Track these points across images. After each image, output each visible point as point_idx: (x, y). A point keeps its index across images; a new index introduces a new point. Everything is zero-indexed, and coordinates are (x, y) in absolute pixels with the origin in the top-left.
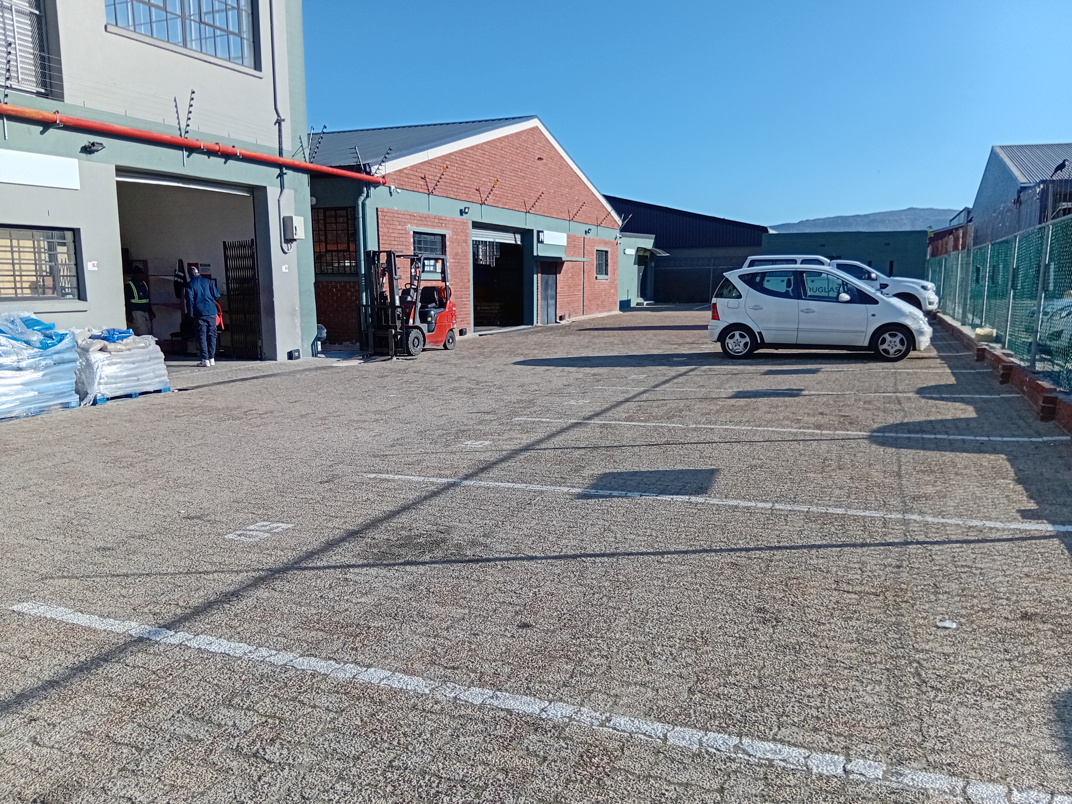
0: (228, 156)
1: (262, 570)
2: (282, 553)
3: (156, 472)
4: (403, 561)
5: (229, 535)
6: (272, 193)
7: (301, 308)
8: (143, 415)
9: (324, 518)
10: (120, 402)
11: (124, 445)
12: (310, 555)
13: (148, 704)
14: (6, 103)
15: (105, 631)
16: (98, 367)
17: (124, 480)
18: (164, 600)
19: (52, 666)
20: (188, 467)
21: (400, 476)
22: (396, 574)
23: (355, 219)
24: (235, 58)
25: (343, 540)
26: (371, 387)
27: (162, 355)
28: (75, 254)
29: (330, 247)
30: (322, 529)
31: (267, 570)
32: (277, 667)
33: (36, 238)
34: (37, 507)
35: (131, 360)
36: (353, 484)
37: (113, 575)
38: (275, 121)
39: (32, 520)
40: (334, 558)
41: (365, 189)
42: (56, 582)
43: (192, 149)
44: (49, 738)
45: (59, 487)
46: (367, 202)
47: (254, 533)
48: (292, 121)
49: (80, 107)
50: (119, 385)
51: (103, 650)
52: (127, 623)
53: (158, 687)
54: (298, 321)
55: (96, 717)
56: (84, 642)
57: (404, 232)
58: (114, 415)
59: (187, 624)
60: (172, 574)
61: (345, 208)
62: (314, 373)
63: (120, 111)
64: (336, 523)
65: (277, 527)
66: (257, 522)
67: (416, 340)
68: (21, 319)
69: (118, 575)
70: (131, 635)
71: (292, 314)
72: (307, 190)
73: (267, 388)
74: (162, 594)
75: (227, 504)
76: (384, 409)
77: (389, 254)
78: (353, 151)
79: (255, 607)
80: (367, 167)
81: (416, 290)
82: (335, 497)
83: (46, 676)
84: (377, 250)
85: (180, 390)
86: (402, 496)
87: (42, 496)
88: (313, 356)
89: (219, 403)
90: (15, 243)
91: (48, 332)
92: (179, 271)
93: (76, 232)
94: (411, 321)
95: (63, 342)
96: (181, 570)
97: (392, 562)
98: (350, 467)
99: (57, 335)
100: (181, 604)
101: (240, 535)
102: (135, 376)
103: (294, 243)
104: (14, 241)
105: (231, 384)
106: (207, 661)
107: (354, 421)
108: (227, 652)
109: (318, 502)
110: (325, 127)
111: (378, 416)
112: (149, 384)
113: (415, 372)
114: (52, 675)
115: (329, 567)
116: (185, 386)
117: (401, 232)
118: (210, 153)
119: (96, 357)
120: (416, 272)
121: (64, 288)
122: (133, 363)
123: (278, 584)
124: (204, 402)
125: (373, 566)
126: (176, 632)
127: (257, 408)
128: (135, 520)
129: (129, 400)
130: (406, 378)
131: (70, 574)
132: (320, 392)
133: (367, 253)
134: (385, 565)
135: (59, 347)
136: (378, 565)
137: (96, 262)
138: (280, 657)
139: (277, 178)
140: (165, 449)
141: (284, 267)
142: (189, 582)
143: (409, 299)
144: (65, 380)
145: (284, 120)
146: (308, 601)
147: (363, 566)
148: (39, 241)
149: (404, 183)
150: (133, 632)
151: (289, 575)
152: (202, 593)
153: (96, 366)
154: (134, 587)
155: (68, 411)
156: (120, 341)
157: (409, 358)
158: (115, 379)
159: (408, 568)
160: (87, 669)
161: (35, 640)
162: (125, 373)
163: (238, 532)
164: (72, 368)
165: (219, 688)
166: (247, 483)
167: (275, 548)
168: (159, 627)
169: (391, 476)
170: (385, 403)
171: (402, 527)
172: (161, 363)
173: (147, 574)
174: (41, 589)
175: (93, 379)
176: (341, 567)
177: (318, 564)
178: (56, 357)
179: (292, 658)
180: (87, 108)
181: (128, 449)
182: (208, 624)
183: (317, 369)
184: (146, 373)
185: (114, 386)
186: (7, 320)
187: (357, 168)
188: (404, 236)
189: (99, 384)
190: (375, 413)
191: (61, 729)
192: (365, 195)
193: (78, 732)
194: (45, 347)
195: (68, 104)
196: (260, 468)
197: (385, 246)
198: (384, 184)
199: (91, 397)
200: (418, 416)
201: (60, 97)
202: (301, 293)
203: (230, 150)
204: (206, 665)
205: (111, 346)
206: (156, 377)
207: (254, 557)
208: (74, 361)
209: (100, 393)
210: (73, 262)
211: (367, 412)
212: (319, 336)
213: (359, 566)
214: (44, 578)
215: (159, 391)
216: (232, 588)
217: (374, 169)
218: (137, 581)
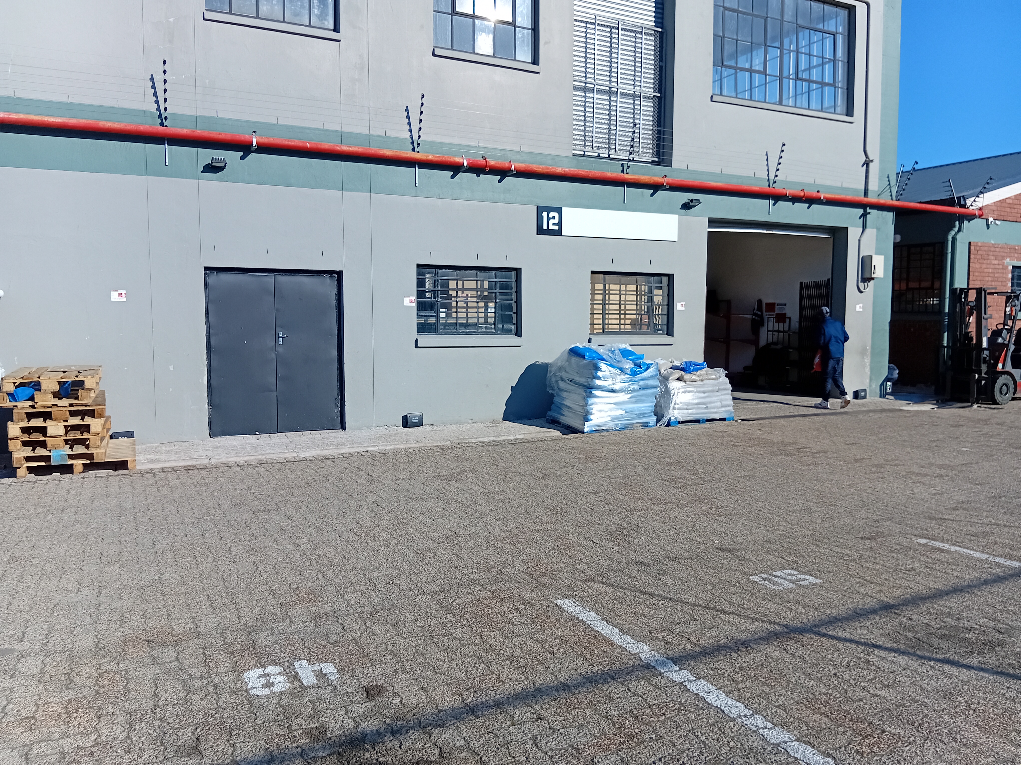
0: (811, 201)
1: (778, 624)
2: (803, 611)
3: (703, 497)
4: (942, 657)
5: (754, 577)
6: (853, 234)
7: (873, 348)
8: (706, 441)
9: (858, 580)
10: (689, 426)
11: (683, 467)
12: (833, 621)
13: (635, 740)
14: (628, 173)
15: (621, 646)
16: (674, 393)
17: (674, 500)
18: (678, 630)
19: (569, 668)
20: (733, 497)
21: (958, 548)
22: (930, 672)
23: (944, 255)
24: (827, 108)
25: (874, 612)
26: (941, 436)
27: (729, 387)
28: (668, 295)
29: (912, 285)
30: (852, 592)
31: (784, 626)
32: (768, 743)
33: (639, 283)
34: (600, 512)
35: (702, 389)
36: (898, 547)
37: (642, 592)
38: (863, 163)
39: (594, 523)
40: (859, 631)
41: (957, 223)
42: (596, 586)
43: (778, 197)
44: (546, 743)
45: (622, 497)
46: (959, 237)
47: (780, 580)
48: (882, 161)
49: (684, 170)
50: (690, 411)
51: (613, 666)
52: (641, 645)
53: (649, 724)
54: (867, 361)
55: (589, 736)
56: (601, 653)
57: (1001, 267)
58: (681, 437)
59: (692, 663)
60: (691, 605)
61: (933, 245)
62: (878, 415)
63: (717, 170)
64: (869, 589)
65: (804, 580)
66: (785, 569)
67: (1004, 387)
68: (619, 350)
69: (646, 593)
70: (641, 659)
71: (863, 353)
72: (891, 228)
73: (825, 427)
74: (678, 623)
75: (760, 542)
76: (952, 464)
77: (979, 291)
78: (948, 184)
79: (762, 665)
80: (962, 200)
81: (1010, 331)
82: (875, 558)
83: (563, 677)
84: (965, 286)
85: (743, 420)
86: (955, 574)
87: (607, 502)
88: (881, 397)
89: (776, 437)
90: (623, 287)
91: (638, 361)
92: (757, 310)
93: (670, 277)
94: (1000, 366)
95: (649, 371)
96: (701, 603)
97: (927, 654)
98: (898, 526)
99: (645, 364)
100: (692, 639)
101: (764, 579)
102: (704, 404)
103: (872, 282)
104: (622, 286)
105: (792, 419)
106: (701, 711)
107: (914, 473)
108: (722, 708)
109: (854, 560)
110: (917, 163)
111: (943, 472)
112: (716, 413)
113: (998, 424)
114: (567, 677)
115: (851, 641)
116: (748, 417)
117: (997, 266)
118: (795, 199)
119: (674, 385)
120: (1011, 310)
121: (656, 325)
122: (704, 393)
123: (792, 646)
124: (762, 434)
125: (903, 653)
126: (680, 669)
127: (811, 446)
128: (674, 541)
129: (697, 425)
130: (986, 429)
131: (608, 582)
132: (881, 436)
133: (953, 291)
134: (918, 656)
135: (645, 374)
136: (909, 653)
137: (684, 303)
138: (775, 733)
139: (860, 218)
140: (716, 476)
141: (858, 306)
142: (705, 617)
143: (1000, 340)
144: (647, 403)
145: (872, 161)
146: (819, 675)
147: (891, 650)
148: (641, 286)
149: (1006, 214)
150: (643, 656)
151: (806, 638)
152: (714, 634)
153: (673, 393)
154: (656, 609)
155: (646, 430)
156: (695, 373)
157: (993, 406)
158: (688, 406)
159: (947, 668)
160: (596, 681)
161: (564, 638)
162: (696, 401)
163: (763, 576)
164: (652, 394)
165: (705, 747)
166: (784, 523)
167: (797, 602)
168: (667, 659)
169: (947, 546)
170: (955, 457)
171: (949, 613)
172: (728, 394)
173: (670, 599)
174: (582, 589)
175: (669, 404)
176: (865, 644)
177: (840, 634)
178: (641, 383)
179: (787, 739)
180: (690, 170)
181: (685, 471)
182: (712, 669)
183: (883, 411)
184: (714, 402)
185: (686, 411)
186: (609, 350)
187: (950, 202)
188: (1000, 271)
189: (674, 408)
190: (940, 467)
191: (558, 737)
192: (956, 229)
193: (570, 746)
194: (634, 374)
195: (675, 169)
196: (801, 510)
197: (976, 283)
198: (980, 216)
199: (666, 419)
200: (994, 477)
201: (669, 163)
202: (874, 332)
203: (815, 194)
204: (699, 715)
205: (687, 376)
206: (723, 407)
207: (773, 607)
208: (655, 387)
209: (674, 416)
210: (666, 303)
211: (931, 464)
212: (890, 376)
213: (886, 649)
214: (588, 579)
215: (724, 420)
216: (743, 636)
217: (969, 202)
218: (660, 603)
